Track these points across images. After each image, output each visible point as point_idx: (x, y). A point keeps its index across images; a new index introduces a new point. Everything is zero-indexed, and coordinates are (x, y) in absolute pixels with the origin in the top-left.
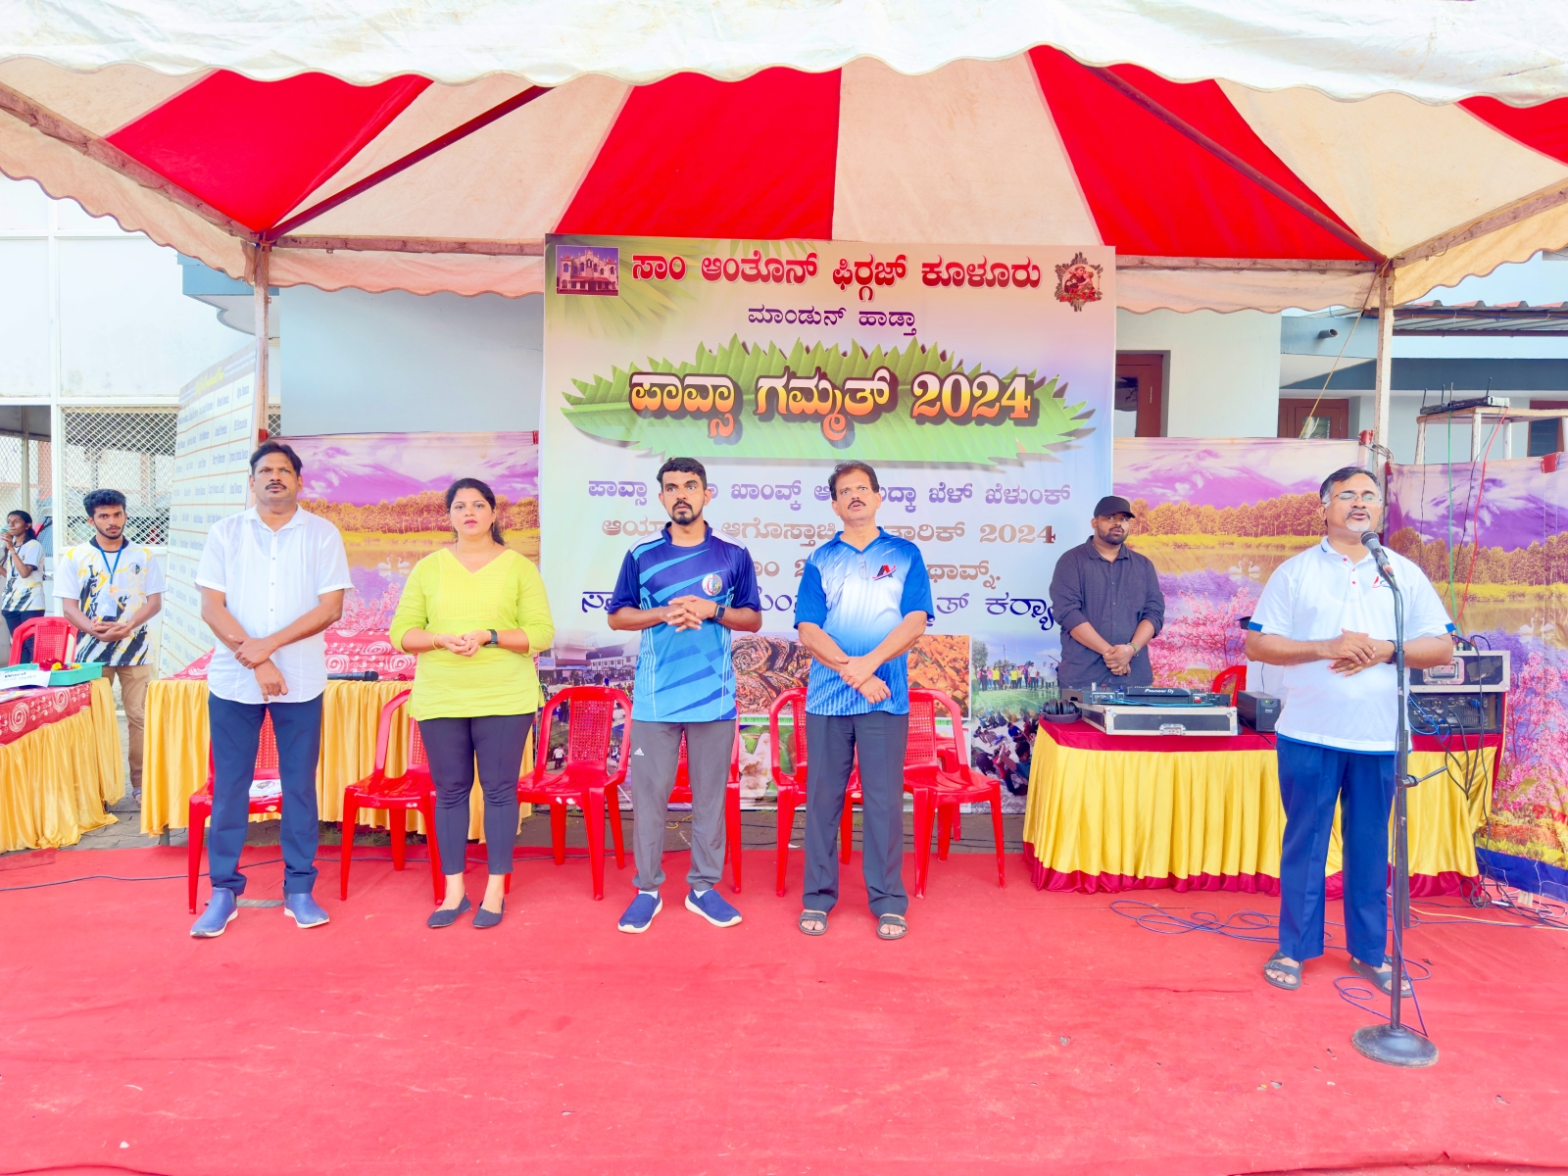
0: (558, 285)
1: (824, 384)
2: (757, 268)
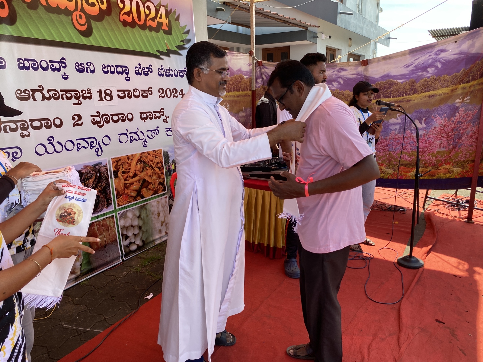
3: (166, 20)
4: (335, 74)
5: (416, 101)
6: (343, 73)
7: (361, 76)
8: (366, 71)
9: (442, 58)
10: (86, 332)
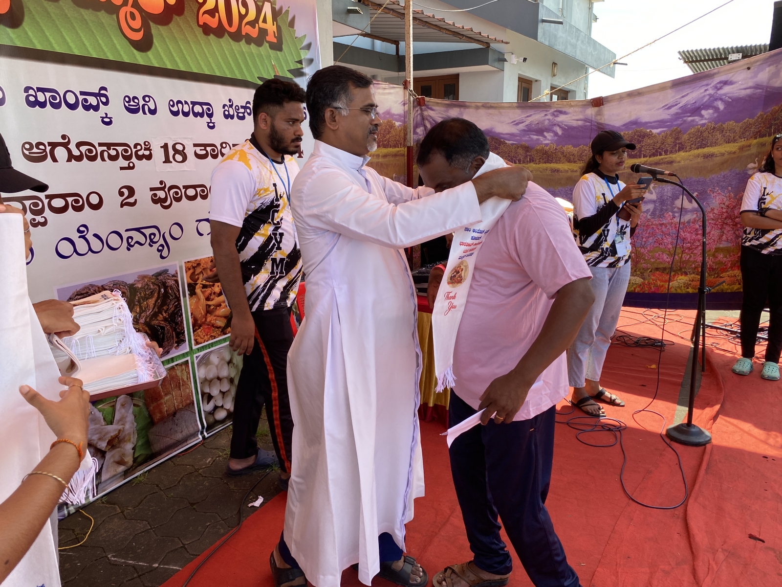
3: (273, 25)
4: (549, 119)
5: (682, 163)
6: (561, 118)
7: (591, 123)
8: (600, 115)
9: (725, 94)
10: (152, 571)
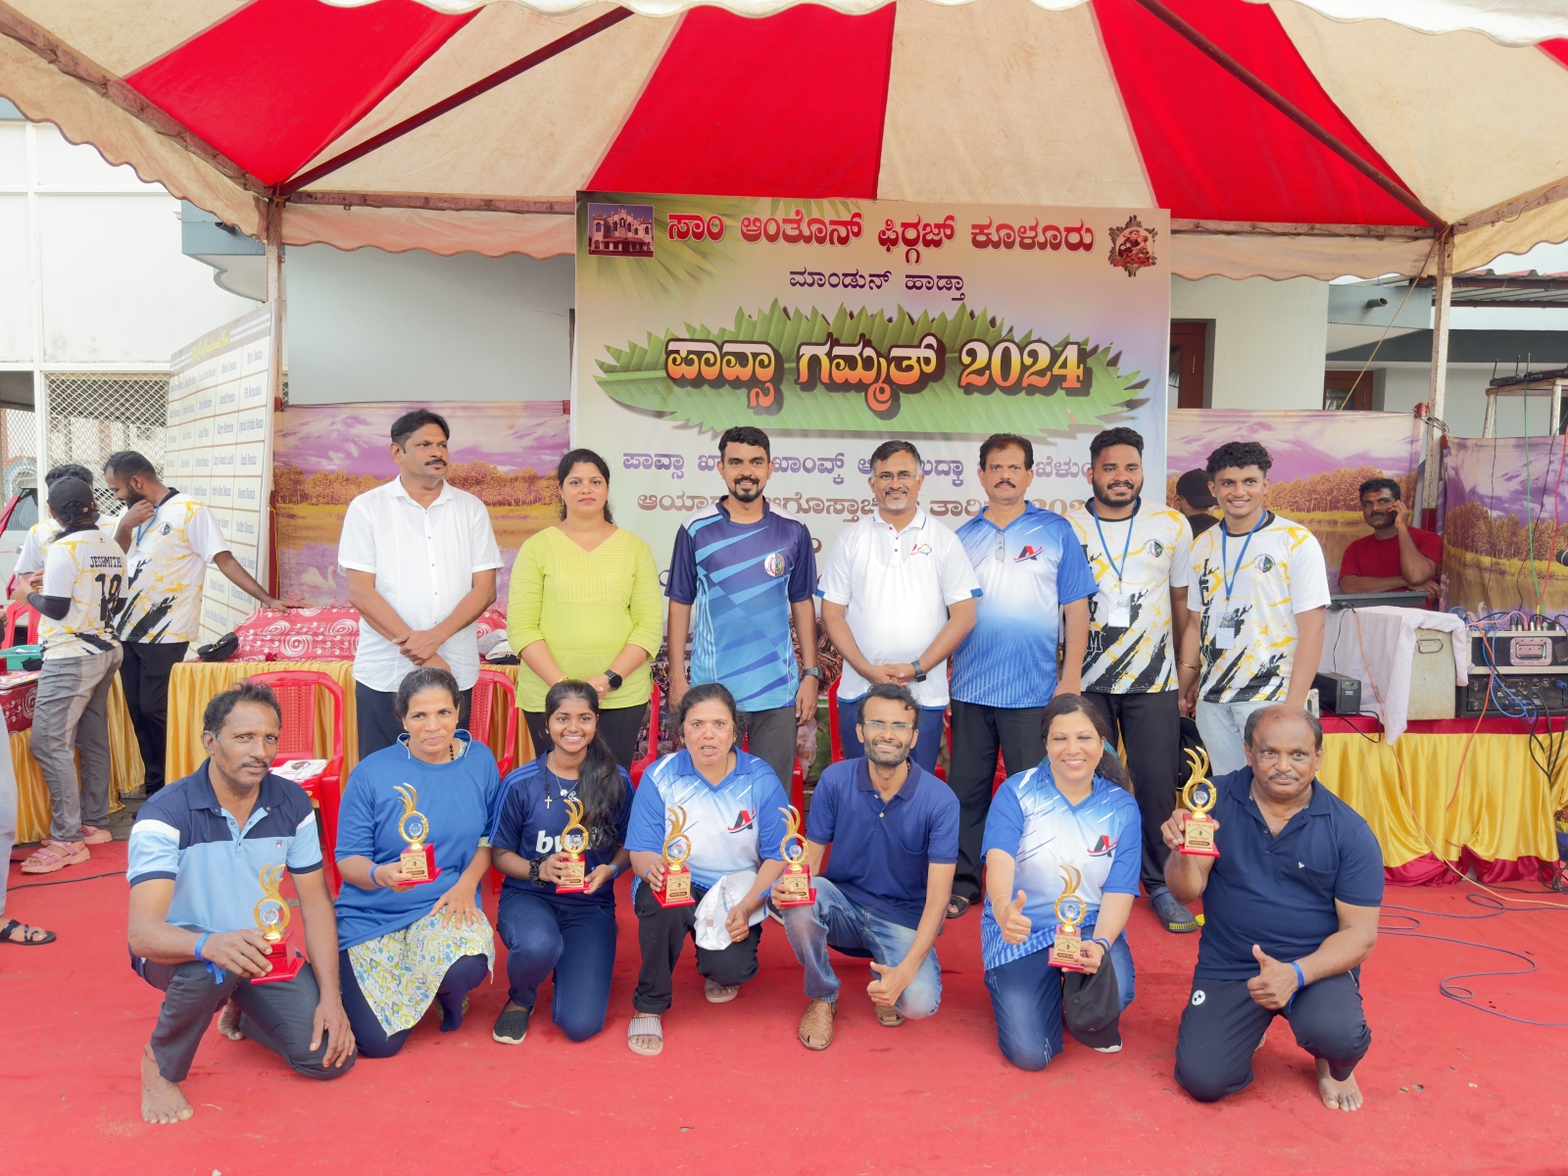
0: (590, 246)
1: (869, 352)
2: (798, 228)
3: (1078, 367)
